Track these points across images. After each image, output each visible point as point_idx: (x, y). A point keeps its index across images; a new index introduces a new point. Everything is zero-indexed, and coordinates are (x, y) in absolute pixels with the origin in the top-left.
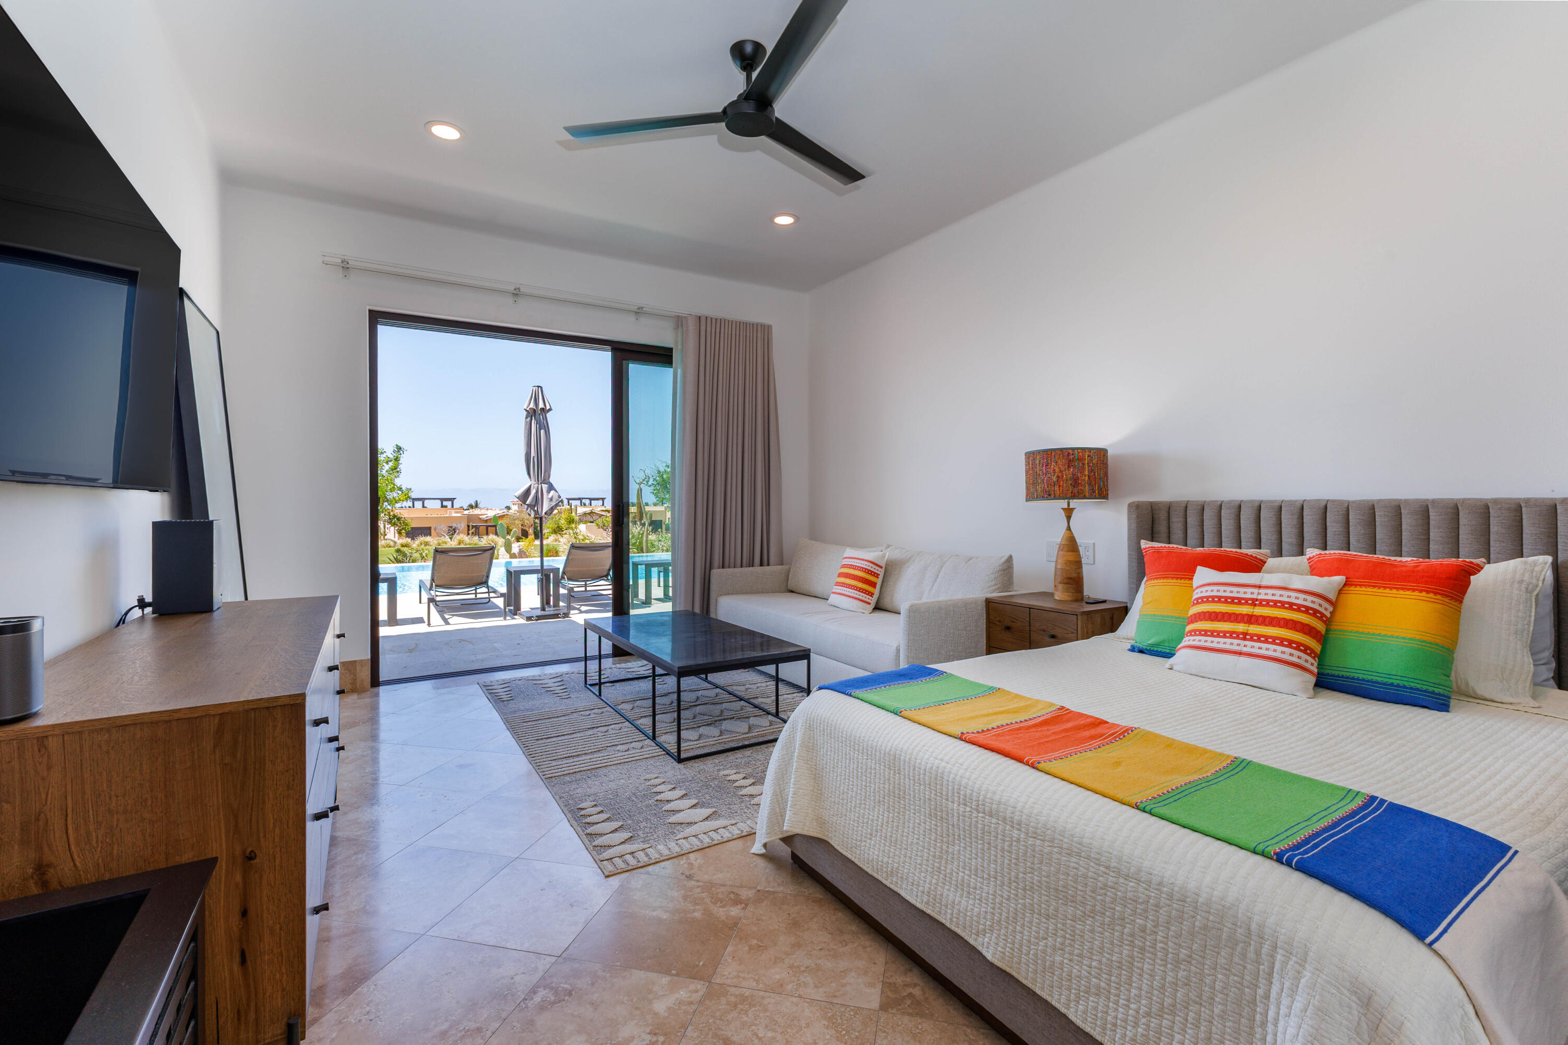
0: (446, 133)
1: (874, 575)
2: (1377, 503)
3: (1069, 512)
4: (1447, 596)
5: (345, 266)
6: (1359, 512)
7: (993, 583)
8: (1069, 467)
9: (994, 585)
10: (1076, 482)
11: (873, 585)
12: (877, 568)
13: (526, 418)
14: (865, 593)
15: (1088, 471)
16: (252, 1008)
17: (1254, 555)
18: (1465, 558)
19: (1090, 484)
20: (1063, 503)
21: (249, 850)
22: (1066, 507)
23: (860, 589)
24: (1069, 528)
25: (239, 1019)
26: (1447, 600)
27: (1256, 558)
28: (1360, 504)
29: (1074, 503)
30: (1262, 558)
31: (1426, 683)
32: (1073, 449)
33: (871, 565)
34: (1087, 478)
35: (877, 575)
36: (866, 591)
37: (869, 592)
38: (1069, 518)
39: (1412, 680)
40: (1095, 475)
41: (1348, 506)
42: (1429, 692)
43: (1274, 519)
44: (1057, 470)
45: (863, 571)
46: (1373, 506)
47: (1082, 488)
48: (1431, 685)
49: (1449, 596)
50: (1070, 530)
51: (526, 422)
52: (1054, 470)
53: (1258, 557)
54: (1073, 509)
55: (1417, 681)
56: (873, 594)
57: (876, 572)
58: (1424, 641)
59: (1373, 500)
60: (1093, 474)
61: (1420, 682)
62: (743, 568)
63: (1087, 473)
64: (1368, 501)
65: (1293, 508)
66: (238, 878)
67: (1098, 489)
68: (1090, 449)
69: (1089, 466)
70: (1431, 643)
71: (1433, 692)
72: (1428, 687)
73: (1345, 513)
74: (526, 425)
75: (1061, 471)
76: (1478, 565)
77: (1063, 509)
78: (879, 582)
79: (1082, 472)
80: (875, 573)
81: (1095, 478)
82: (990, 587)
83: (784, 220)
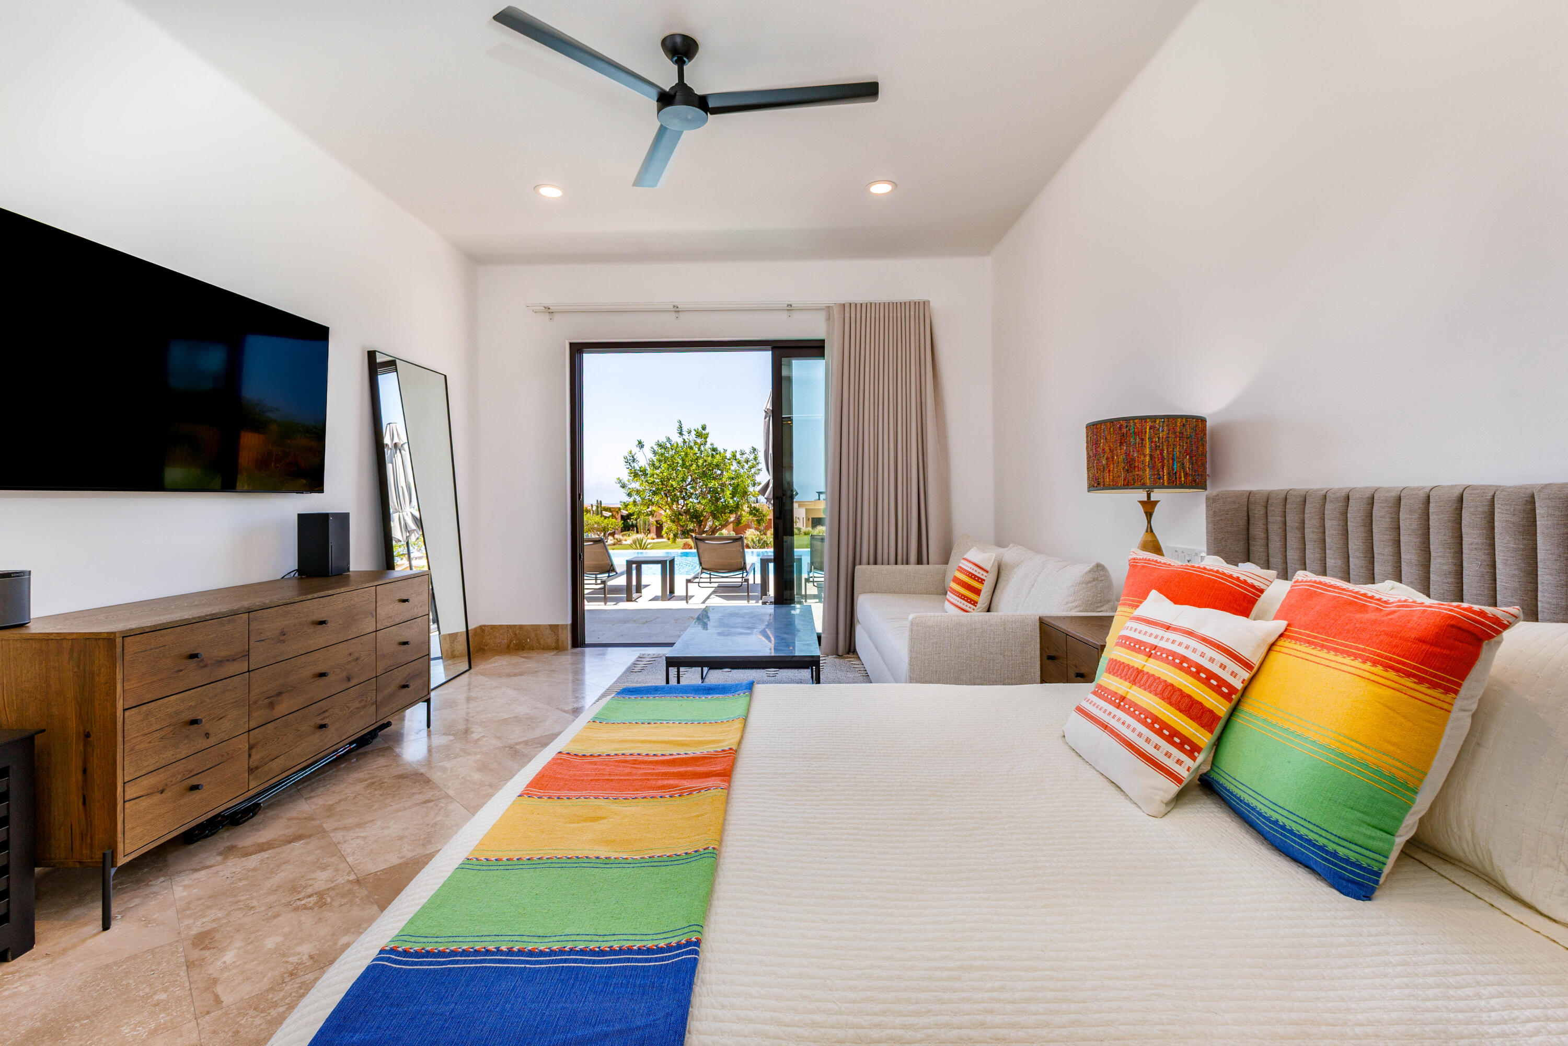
0: (551, 192)
1: (977, 581)
2: (1539, 491)
3: (1149, 507)
4: (1409, 675)
5: (549, 311)
6: (1508, 507)
7: (1071, 598)
8: (1121, 444)
9: (1075, 601)
10: (1130, 465)
11: (977, 592)
12: (982, 572)
13: (765, 418)
14: (967, 601)
15: (1151, 448)
16: (89, 835)
17: (1242, 578)
18: (1472, 605)
19: (1153, 467)
20: (1142, 495)
21: (87, 731)
22: (1145, 499)
23: (962, 595)
24: (1150, 530)
25: (82, 840)
26: (1408, 682)
27: (1245, 582)
28: (1512, 493)
29: (1156, 495)
30: (1256, 584)
31: (1324, 833)
32: (1127, 420)
33: (973, 567)
34: (1148, 458)
35: (981, 581)
36: (968, 598)
37: (971, 600)
38: (1149, 515)
39: (1303, 822)
40: (1161, 453)
41: (1494, 496)
42: (1327, 852)
43: (1388, 520)
44: (1107, 449)
45: (967, 575)
46: (1533, 496)
47: (1141, 473)
48: (1333, 838)
49: (1414, 676)
50: (1152, 531)
51: (765, 422)
52: (1104, 450)
53: (1250, 581)
54: (1156, 502)
55: (1311, 827)
56: (977, 603)
57: (982, 577)
58: (1342, 755)
59: (1533, 486)
60: (1158, 452)
61: (1315, 829)
62: (883, 566)
63: (1148, 451)
64: (1525, 488)
65: (1412, 501)
66: (81, 748)
67: (1168, 474)
68: (1154, 418)
69: (1152, 442)
70: (1353, 760)
71: (1335, 854)
72: (1326, 842)
73: (1486, 509)
74: (765, 424)
75: (1111, 451)
76: (1497, 620)
77: (1140, 502)
78: (986, 589)
79: (1141, 451)
80: (979, 578)
81: (1163, 458)
82: (1067, 603)
83: (881, 189)
